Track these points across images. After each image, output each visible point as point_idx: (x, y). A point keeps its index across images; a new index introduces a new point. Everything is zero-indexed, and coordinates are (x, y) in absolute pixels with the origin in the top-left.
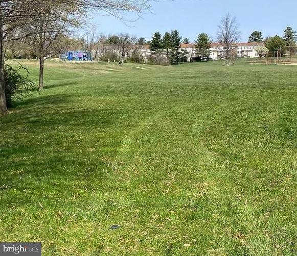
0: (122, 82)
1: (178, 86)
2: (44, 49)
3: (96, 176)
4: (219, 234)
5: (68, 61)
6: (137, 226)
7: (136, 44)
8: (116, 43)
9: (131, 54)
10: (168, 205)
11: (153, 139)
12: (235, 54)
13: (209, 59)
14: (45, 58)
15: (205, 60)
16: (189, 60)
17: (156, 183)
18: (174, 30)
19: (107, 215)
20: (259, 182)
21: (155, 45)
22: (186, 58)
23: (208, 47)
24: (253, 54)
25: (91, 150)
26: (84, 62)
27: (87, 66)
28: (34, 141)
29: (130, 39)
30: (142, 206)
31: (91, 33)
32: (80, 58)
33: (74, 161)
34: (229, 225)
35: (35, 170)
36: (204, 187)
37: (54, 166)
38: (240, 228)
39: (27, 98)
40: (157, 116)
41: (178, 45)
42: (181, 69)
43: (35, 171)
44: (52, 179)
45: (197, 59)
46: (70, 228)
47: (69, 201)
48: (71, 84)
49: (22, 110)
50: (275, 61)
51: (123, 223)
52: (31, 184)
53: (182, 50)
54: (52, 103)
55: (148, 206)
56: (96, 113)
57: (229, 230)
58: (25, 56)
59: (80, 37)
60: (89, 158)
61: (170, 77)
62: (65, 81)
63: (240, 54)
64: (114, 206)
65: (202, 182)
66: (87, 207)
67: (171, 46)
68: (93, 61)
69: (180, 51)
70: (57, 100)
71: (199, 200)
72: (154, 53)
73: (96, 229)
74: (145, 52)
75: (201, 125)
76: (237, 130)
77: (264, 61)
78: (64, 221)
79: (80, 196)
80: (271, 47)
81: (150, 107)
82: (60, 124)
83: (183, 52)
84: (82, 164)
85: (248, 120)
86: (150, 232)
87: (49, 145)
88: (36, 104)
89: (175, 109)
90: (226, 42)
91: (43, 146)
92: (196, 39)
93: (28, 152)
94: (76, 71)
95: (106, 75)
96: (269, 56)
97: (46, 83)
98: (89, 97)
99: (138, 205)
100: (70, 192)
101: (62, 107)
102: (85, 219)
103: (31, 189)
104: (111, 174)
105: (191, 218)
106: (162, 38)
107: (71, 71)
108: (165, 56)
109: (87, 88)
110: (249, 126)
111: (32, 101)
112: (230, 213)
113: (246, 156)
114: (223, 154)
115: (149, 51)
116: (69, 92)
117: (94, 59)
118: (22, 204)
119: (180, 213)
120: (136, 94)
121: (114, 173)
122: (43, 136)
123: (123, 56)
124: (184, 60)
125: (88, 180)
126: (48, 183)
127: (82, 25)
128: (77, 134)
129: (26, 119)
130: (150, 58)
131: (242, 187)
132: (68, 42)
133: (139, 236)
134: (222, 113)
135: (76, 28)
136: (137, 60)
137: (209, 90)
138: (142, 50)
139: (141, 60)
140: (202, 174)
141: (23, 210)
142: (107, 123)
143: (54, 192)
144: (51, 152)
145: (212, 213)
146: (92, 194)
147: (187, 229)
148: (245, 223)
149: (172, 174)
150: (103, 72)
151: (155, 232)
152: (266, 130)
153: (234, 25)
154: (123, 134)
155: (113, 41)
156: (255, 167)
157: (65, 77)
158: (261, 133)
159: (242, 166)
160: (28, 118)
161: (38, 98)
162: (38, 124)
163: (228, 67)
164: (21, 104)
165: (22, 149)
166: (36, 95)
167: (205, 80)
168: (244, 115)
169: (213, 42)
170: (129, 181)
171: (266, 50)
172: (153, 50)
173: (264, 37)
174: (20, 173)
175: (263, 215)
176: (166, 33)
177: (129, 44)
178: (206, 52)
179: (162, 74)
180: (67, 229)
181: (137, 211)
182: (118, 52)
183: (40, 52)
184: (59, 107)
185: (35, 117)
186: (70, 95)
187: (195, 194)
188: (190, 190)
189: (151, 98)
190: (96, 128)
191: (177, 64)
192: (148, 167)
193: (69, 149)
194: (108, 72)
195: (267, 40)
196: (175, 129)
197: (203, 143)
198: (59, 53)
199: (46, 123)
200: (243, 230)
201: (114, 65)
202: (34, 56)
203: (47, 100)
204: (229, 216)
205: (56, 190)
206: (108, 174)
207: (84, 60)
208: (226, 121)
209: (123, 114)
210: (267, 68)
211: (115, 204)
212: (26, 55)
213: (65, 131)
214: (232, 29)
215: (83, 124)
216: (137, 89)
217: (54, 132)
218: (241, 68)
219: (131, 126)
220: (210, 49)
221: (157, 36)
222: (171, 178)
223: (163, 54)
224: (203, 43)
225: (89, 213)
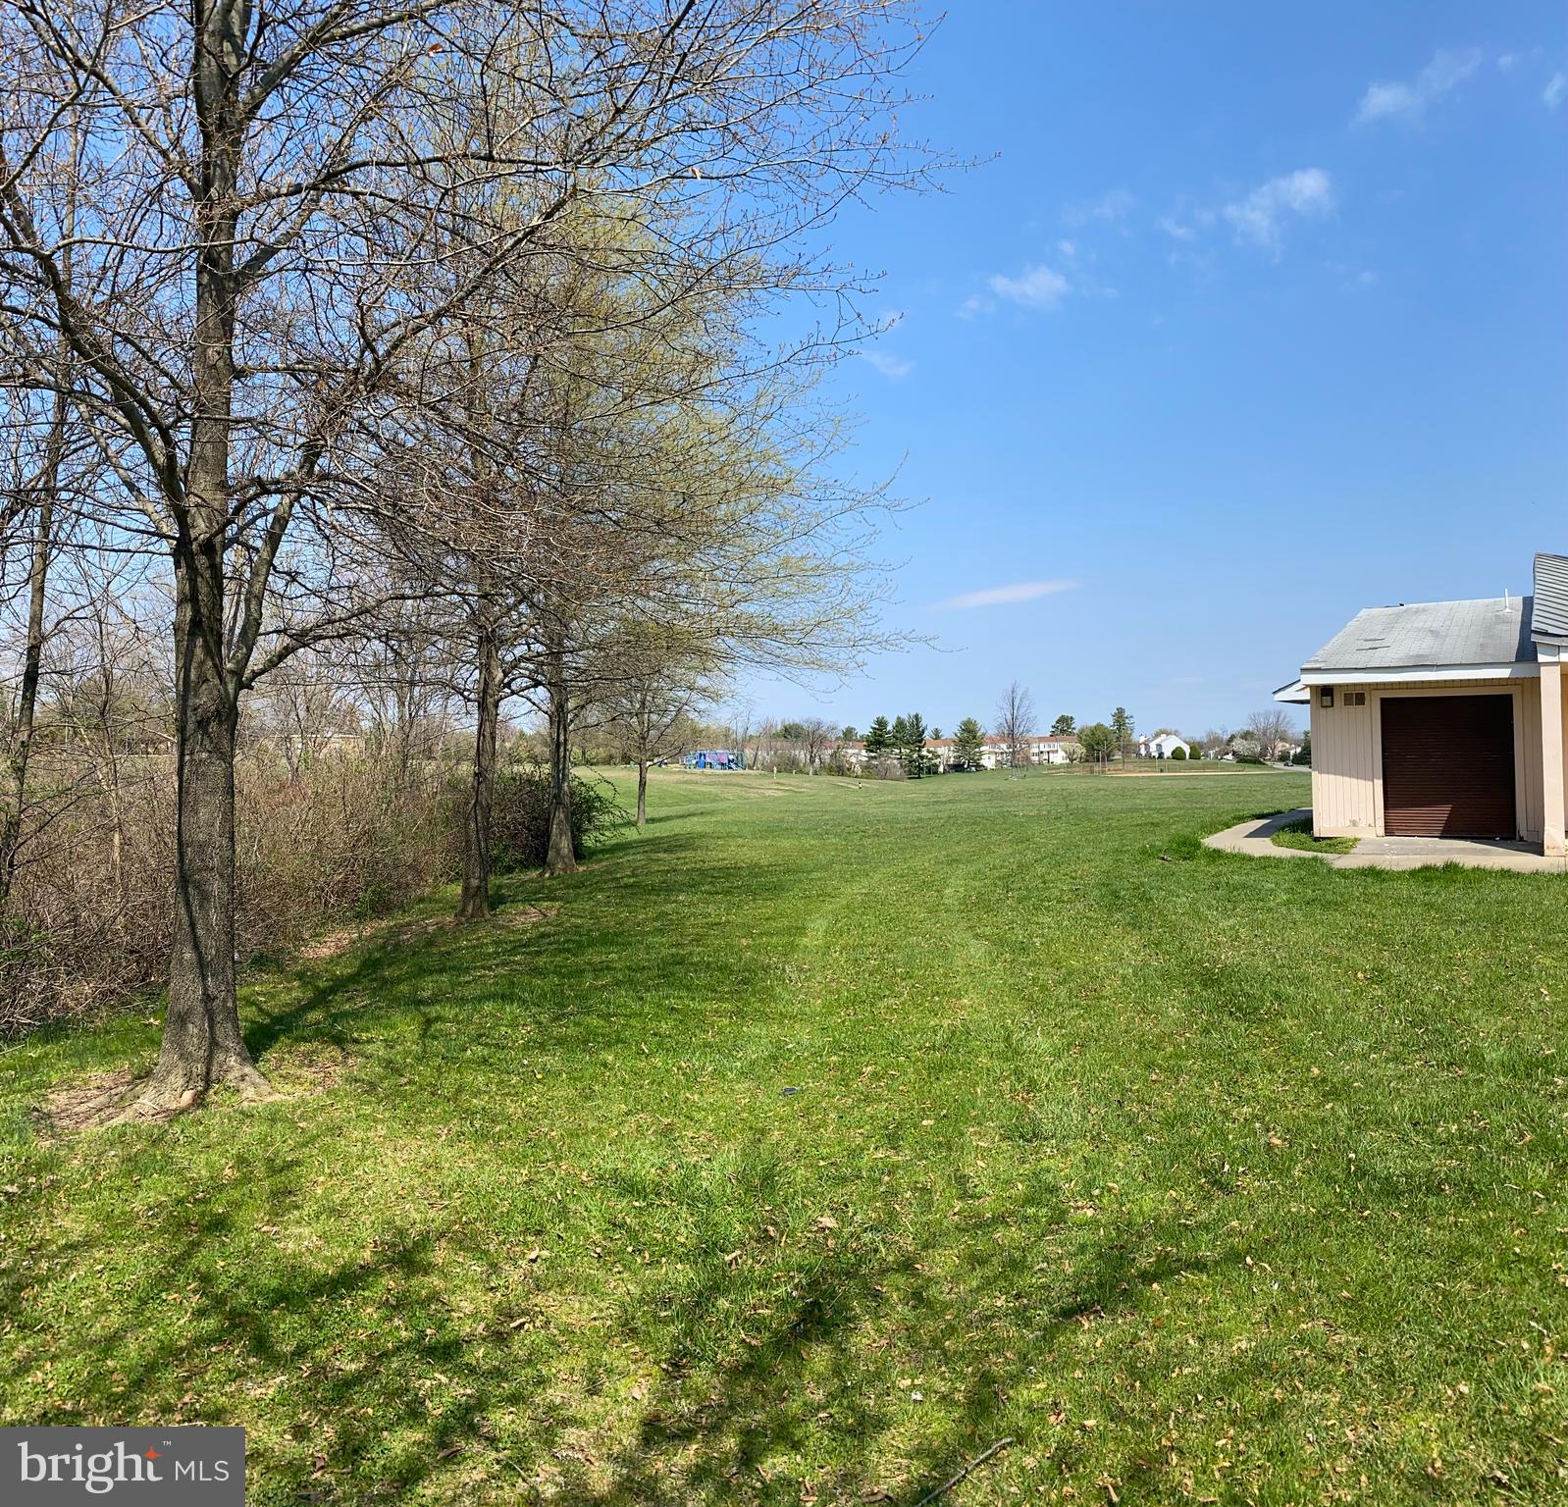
0: (808, 812)
1: (920, 819)
2: (648, 746)
3: (753, 994)
4: (988, 1095)
5: (698, 771)
6: (833, 1089)
7: (838, 739)
8: (797, 737)
9: (827, 759)
10: (893, 1046)
11: (869, 920)
12: (1027, 758)
13: (979, 767)
14: (648, 763)
15: (973, 769)
16: (941, 769)
17: (872, 1005)
18: (913, 713)
19: (776, 1068)
20: (1062, 992)
21: (877, 741)
22: (936, 766)
23: (978, 745)
24: (1059, 758)
25: (744, 942)
26: (730, 771)
27: (734, 781)
28: (630, 923)
29: (824, 729)
30: (843, 1049)
31: (744, 715)
32: (723, 764)
33: (709, 964)
34: (1007, 1078)
35: (632, 979)
36: (963, 1007)
37: (671, 972)
38: (1026, 1082)
39: (614, 841)
40: (877, 877)
41: (920, 741)
42: (927, 786)
43: (631, 982)
44: (667, 998)
45: (958, 768)
46: (701, 1094)
47: (701, 1042)
48: (702, 813)
49: (604, 864)
50: (1096, 769)
51: (807, 1083)
52: (625, 1006)
53: (929, 752)
54: (665, 851)
55: (857, 1050)
56: (755, 870)
57: (1006, 1086)
58: (609, 761)
59: (724, 723)
60: (741, 958)
61: (904, 802)
62: (692, 807)
63: (1036, 758)
64: (789, 1050)
65: (959, 998)
66: (735, 1053)
67: (908, 743)
68: (747, 771)
69: (924, 752)
70: (674, 844)
71: (953, 1033)
72: (875, 758)
73: (754, 1096)
74: (857, 755)
75: (962, 890)
76: (1025, 898)
77: (1077, 769)
78: (692, 1079)
79: (720, 1032)
80: (1089, 744)
81: (863, 860)
82: (681, 891)
83: (930, 756)
84: (724, 968)
85: (1047, 878)
86: (859, 1100)
87: (660, 931)
88: (631, 851)
89: (911, 863)
90: (1011, 735)
91: (648, 933)
92: (956, 729)
93: (617, 944)
94: (713, 789)
95: (779, 798)
96: (1087, 761)
97: (650, 812)
98: (740, 841)
99: (837, 1047)
100: (703, 1024)
101: (684, 858)
102: (731, 1076)
103: (626, 1016)
104: (785, 989)
105: (937, 1070)
106: (889, 728)
107: (704, 789)
108: (895, 761)
109: (736, 823)
110: (1048, 888)
111: (623, 847)
112: (1010, 1054)
113: (1042, 944)
114: (1000, 942)
115: (864, 752)
116: (699, 829)
117: (751, 768)
118: (609, 1045)
119: (918, 1060)
120: (837, 835)
121: (790, 987)
122: (646, 914)
123: (812, 761)
124: (932, 771)
125: (738, 1000)
126: (659, 1006)
127: (726, 698)
128: (715, 910)
129: (612, 880)
130: (866, 768)
131: (1032, 1004)
132: (696, 732)
133: (836, 1108)
134: (1002, 867)
135: (714, 705)
136: (840, 770)
137: (979, 824)
138: (850, 751)
139: (849, 769)
140: (959, 982)
141: (610, 1058)
142: (776, 889)
143: (671, 1023)
144: (662, 947)
145: (977, 1057)
146: (745, 1029)
147: (930, 1092)
148: (1036, 1071)
149: (904, 988)
150: (770, 792)
151: (867, 1099)
152: (1078, 894)
153: (1026, 703)
154: (808, 913)
155: (791, 732)
156: (1057, 964)
157: (691, 801)
158: (1070, 901)
159: (1032, 964)
160: (617, 879)
161: (635, 841)
162: (636, 890)
163: (1014, 782)
164: (602, 851)
165: (607, 940)
166: (631, 834)
167: (972, 806)
168: (1040, 870)
169: (988, 735)
170: (819, 1001)
171: (1081, 750)
172: (872, 751)
173: (1077, 725)
174: (603, 986)
175: (1068, 1051)
176: (899, 718)
177: (823, 739)
178: (974, 754)
179: (890, 797)
180: (696, 1097)
181: (834, 1058)
182: (802, 756)
183: (641, 750)
184: (678, 859)
185: (629, 877)
186: (702, 836)
187: (946, 1023)
188: (936, 1015)
189: (867, 842)
190: (754, 899)
191: (919, 778)
192: (858, 973)
193: (698, 940)
194: (780, 793)
195: (1081, 732)
196: (911, 900)
197: (963, 925)
198: (678, 753)
199: (653, 890)
200: (1032, 1085)
201: (793, 780)
202: (626, 759)
203: (653, 844)
204: (1008, 1060)
205: (675, 1020)
206: (778, 990)
207: (730, 768)
208: (1006, 882)
209: (809, 872)
210: (1081, 783)
211: (790, 1046)
212: (611, 757)
213: (691, 904)
214: (1022, 710)
215: (727, 892)
216: (839, 825)
217: (669, 908)
218: (1038, 783)
219: (825, 895)
220: (982, 749)
221: (881, 723)
222: (902, 994)
223: (893, 759)
224: (969, 737)
225: (739, 1064)
